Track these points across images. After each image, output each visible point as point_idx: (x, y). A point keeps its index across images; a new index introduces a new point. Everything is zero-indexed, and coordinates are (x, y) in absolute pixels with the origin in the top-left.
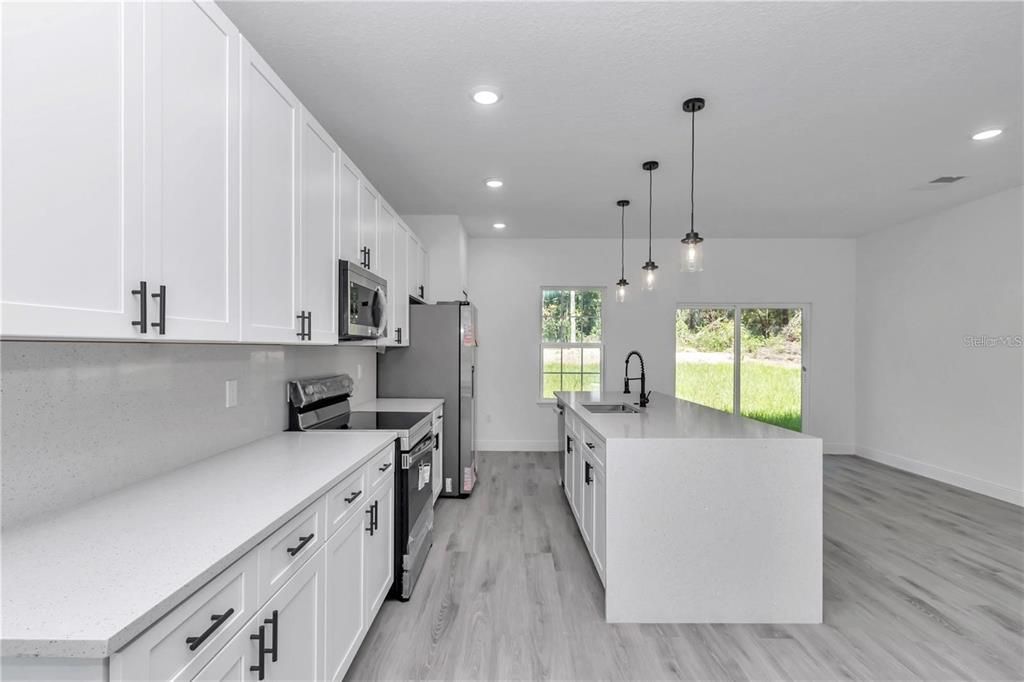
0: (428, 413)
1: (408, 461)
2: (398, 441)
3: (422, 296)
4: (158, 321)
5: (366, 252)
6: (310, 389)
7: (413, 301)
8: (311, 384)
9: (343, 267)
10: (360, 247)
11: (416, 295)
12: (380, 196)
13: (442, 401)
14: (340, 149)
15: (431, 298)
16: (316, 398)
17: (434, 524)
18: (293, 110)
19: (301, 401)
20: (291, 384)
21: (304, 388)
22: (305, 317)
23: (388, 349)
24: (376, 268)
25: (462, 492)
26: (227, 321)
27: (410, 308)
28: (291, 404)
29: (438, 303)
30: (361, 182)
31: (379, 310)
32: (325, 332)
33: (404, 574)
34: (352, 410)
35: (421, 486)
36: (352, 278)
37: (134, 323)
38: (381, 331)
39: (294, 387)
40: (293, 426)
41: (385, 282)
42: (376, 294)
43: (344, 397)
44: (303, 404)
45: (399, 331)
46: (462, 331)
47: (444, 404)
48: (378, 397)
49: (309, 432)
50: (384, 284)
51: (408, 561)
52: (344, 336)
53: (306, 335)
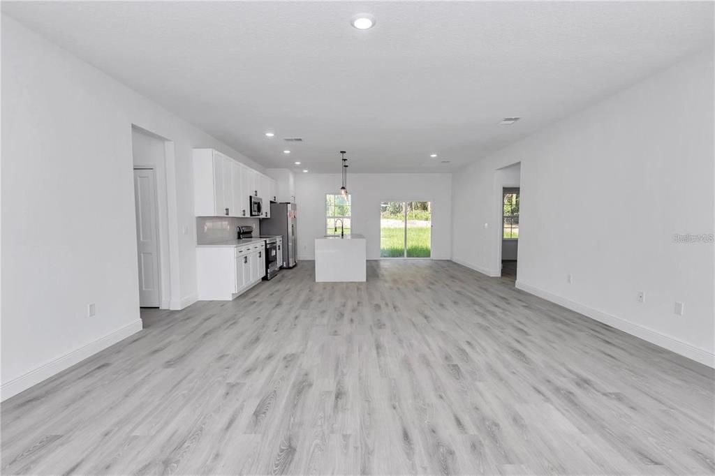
1: (268, 246)
2: (266, 241)
3: (275, 200)
9: (251, 197)
10: (254, 191)
11: (272, 200)
15: (278, 201)
16: (245, 231)
19: (241, 232)
21: (242, 229)
22: (244, 211)
23: (263, 219)
24: (259, 196)
27: (270, 204)
28: (238, 232)
29: (280, 203)
31: (261, 207)
32: (248, 215)
34: (253, 234)
36: (253, 200)
38: (261, 213)
39: (239, 228)
40: (239, 238)
41: (262, 199)
42: (259, 203)
43: (251, 231)
46: (288, 213)
47: (282, 237)
48: (260, 234)
49: (243, 240)
52: (251, 215)
53: (244, 215)
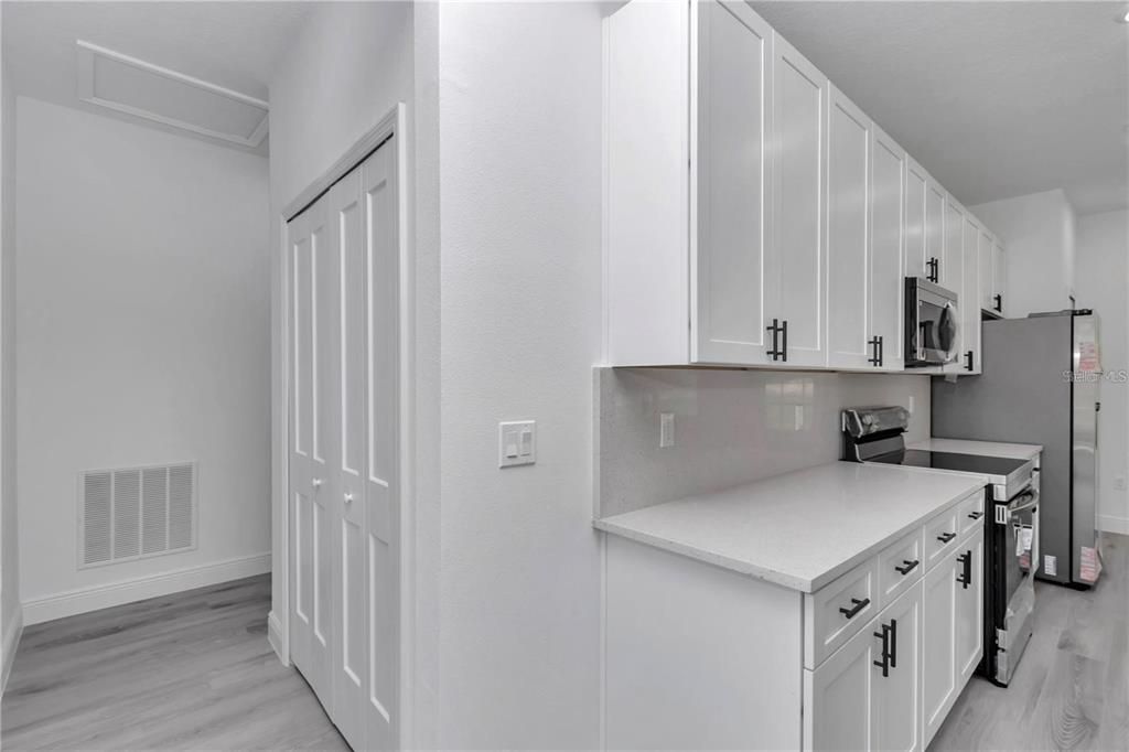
0: (1027, 461)
1: (1005, 515)
2: (989, 488)
3: (999, 309)
4: (772, 350)
5: (934, 264)
6: (868, 419)
7: (986, 316)
8: (868, 414)
9: (911, 284)
10: (926, 258)
11: (991, 306)
12: (947, 193)
13: (1040, 448)
14: (907, 155)
15: (1011, 311)
16: (874, 429)
17: (1035, 607)
18: (867, 133)
19: (859, 431)
20: (847, 412)
21: (861, 418)
22: (877, 343)
23: (954, 377)
24: (944, 280)
25: (1075, 580)
26: (819, 349)
27: (982, 324)
28: (846, 434)
29: (1031, 316)
30: (927, 184)
31: (948, 330)
32: (894, 360)
33: (999, 652)
34: (908, 447)
35: (1019, 552)
36: (920, 296)
37: (768, 353)
38: (951, 355)
39: (851, 416)
40: (848, 456)
41: (955, 295)
42: (945, 311)
43: (897, 432)
44: (861, 433)
45: (970, 355)
46: (1077, 356)
47: (1041, 453)
48: (932, 436)
49: (867, 464)
50: (954, 298)
51: (1004, 638)
52: (910, 361)
53: (877, 360)
